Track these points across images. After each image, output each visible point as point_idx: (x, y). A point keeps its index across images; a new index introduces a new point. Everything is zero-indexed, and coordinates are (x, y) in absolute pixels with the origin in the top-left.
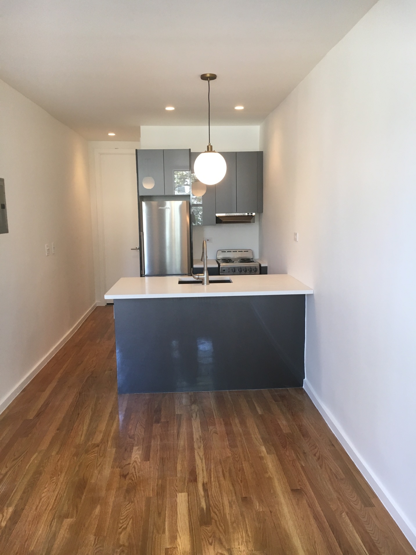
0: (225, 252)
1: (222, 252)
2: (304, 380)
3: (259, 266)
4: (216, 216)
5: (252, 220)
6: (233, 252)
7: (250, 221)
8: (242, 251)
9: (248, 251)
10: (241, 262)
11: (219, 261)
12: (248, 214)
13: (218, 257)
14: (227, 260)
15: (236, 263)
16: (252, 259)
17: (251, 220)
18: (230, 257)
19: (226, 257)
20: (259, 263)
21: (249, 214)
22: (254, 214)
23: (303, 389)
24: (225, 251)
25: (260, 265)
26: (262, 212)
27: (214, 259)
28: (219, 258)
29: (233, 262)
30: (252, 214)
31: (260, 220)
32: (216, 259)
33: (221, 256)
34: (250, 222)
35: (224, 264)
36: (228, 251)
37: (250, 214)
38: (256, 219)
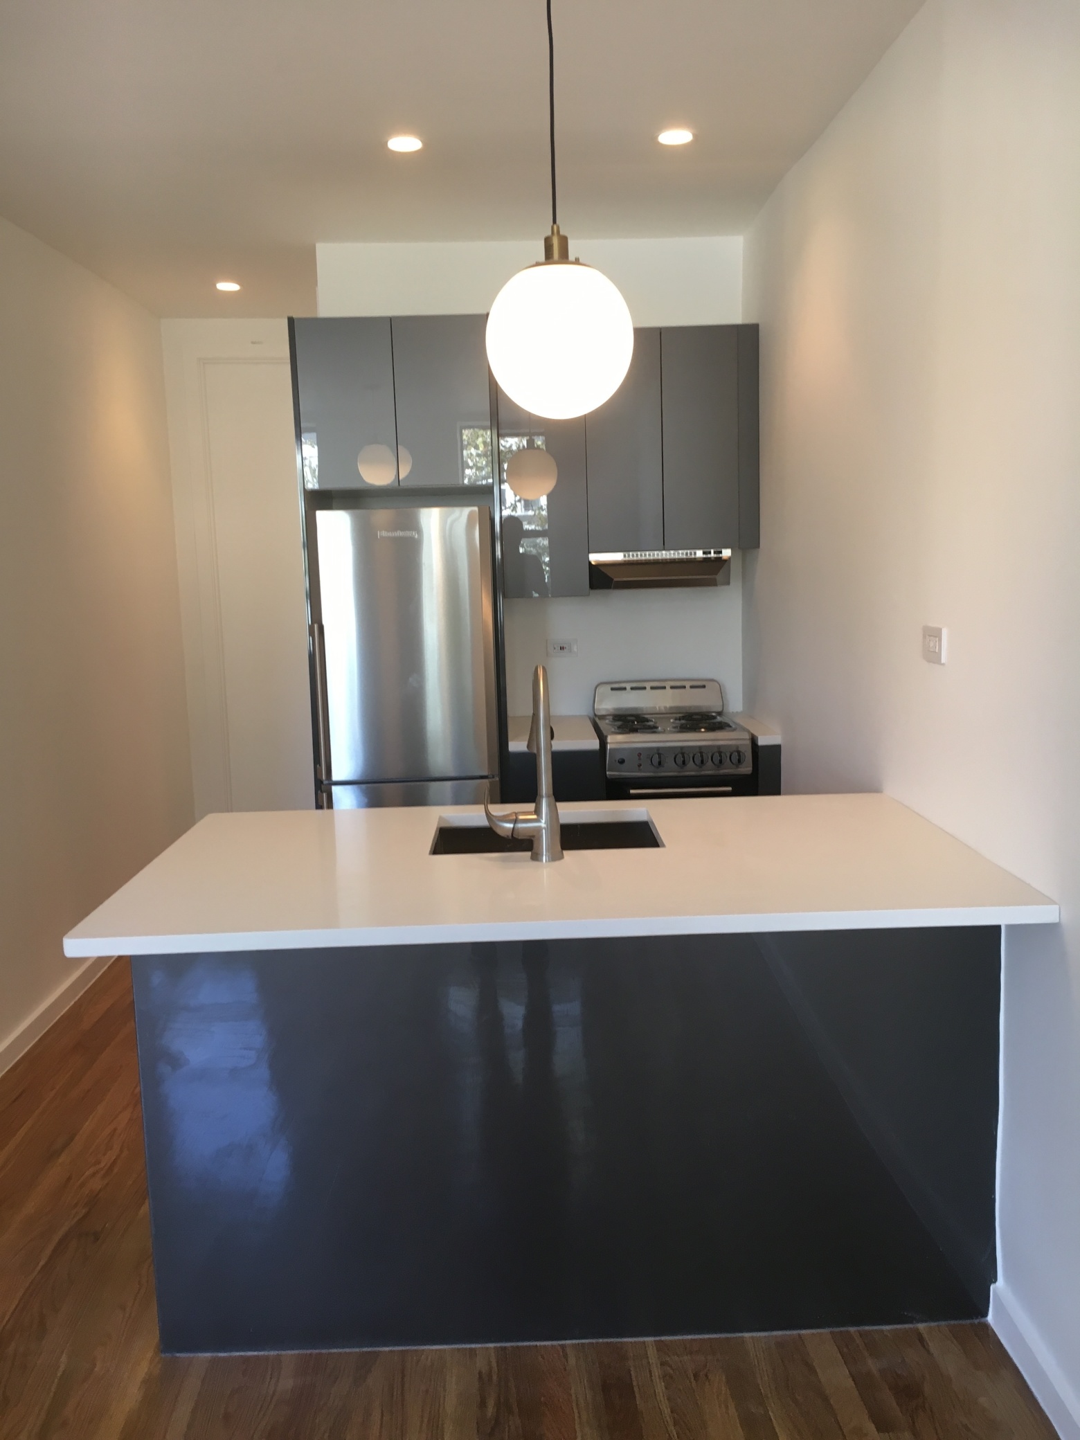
0: (625, 689)
1: (612, 689)
2: (992, 1287)
3: (748, 743)
4: (590, 563)
5: (719, 577)
6: (652, 688)
7: (715, 580)
8: (684, 687)
9: (704, 687)
10: (683, 729)
11: (603, 725)
12: (704, 553)
13: (599, 709)
14: (630, 721)
15: (664, 732)
16: (720, 714)
17: (716, 574)
18: (641, 709)
19: (627, 709)
20: (749, 731)
21: (710, 553)
22: (727, 553)
23: (986, 1327)
24: (623, 685)
25: (754, 740)
26: (757, 546)
27: (585, 714)
28: (603, 713)
29: (653, 729)
30: (721, 552)
31: (747, 576)
32: (591, 715)
33: (609, 703)
34: (713, 583)
35: (620, 738)
36: (634, 685)
37: (712, 555)
38: (735, 568)
